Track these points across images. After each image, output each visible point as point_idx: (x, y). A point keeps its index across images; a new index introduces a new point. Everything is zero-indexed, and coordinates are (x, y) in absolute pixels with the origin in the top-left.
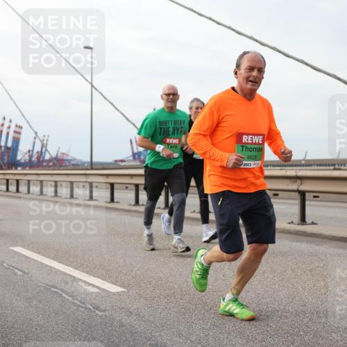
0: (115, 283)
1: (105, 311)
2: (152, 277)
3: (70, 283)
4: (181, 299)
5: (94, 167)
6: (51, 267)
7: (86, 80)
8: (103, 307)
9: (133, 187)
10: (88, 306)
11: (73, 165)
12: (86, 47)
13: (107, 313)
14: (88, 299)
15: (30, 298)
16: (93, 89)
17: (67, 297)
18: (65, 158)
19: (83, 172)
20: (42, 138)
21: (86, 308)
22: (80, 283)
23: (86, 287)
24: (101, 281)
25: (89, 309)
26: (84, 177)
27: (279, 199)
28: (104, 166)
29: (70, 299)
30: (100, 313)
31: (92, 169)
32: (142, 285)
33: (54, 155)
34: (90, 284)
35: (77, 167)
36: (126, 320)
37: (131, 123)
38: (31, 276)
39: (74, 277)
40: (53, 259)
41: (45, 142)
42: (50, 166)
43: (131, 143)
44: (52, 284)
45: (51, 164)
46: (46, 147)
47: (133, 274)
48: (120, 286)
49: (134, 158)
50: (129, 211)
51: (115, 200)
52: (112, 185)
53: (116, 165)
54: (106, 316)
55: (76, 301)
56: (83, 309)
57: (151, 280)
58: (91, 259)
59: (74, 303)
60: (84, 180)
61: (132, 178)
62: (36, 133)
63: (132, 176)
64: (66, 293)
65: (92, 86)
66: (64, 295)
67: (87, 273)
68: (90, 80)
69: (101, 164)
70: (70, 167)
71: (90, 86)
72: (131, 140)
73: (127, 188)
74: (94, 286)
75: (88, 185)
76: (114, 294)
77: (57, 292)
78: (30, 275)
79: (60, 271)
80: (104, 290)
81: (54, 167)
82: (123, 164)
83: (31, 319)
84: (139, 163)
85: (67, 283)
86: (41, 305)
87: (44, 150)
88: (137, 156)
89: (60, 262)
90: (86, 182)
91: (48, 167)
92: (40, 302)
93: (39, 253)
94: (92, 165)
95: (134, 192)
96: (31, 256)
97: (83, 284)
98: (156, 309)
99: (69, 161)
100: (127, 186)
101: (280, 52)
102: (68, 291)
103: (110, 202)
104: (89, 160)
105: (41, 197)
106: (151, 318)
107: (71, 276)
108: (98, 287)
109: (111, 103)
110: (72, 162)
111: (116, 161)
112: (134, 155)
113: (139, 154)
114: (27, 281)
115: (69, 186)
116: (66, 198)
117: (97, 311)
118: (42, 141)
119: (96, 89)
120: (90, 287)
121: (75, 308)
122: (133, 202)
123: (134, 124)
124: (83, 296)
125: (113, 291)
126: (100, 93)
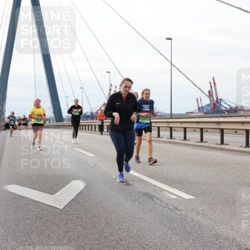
0: (188, 193)
1: (181, 211)
2: (213, 190)
3: (159, 192)
4: (233, 205)
5: (173, 117)
6: (146, 181)
7: (168, 60)
8: (180, 208)
9: (199, 130)
10: (171, 207)
11: (159, 116)
12: (167, 39)
13: (183, 212)
14: (170, 202)
15: (133, 201)
16: (172, 66)
17: (157, 201)
19: (166, 120)
21: (169, 208)
22: (165, 192)
23: (169, 195)
24: (178, 191)
25: (171, 209)
26: (166, 124)
28: (179, 116)
29: (159, 202)
30: (178, 212)
31: (171, 118)
32: (206, 195)
34: (171, 193)
35: (162, 117)
36: (196, 217)
37: (197, 87)
38: (135, 187)
39: (161, 188)
43: (197, 101)
47: (200, 187)
48: (191, 195)
49: (199, 111)
50: (196, 146)
51: (187, 139)
52: (185, 129)
53: (188, 115)
54: (182, 214)
56: (167, 209)
58: (172, 177)
59: (161, 205)
60: (167, 126)
63: (198, 123)
65: (172, 64)
66: (155, 199)
67: (169, 186)
68: (170, 61)
69: (177, 115)
71: (170, 64)
72: (197, 99)
73: (195, 130)
74: (174, 194)
75: (169, 129)
76: (187, 200)
78: (133, 186)
79: (152, 184)
80: (181, 197)
82: (192, 115)
83: (135, 214)
84: (202, 114)
85: (157, 192)
88: (201, 110)
92: (140, 203)
93: (138, 172)
94: (172, 116)
95: (199, 133)
96: (133, 174)
97: (167, 193)
98: (216, 211)
100: (195, 129)
102: (158, 197)
103: (183, 140)
104: (170, 113)
106: (213, 217)
107: (159, 187)
108: (177, 195)
110: (159, 114)
111: (187, 113)
112: (199, 108)
113: (203, 108)
114: (132, 190)
115: (157, 129)
116: (155, 137)
117: (176, 211)
119: (174, 66)
120: (171, 195)
121: (162, 208)
122: (199, 140)
123: (199, 88)
124: (167, 201)
125: (187, 198)
126: (177, 68)
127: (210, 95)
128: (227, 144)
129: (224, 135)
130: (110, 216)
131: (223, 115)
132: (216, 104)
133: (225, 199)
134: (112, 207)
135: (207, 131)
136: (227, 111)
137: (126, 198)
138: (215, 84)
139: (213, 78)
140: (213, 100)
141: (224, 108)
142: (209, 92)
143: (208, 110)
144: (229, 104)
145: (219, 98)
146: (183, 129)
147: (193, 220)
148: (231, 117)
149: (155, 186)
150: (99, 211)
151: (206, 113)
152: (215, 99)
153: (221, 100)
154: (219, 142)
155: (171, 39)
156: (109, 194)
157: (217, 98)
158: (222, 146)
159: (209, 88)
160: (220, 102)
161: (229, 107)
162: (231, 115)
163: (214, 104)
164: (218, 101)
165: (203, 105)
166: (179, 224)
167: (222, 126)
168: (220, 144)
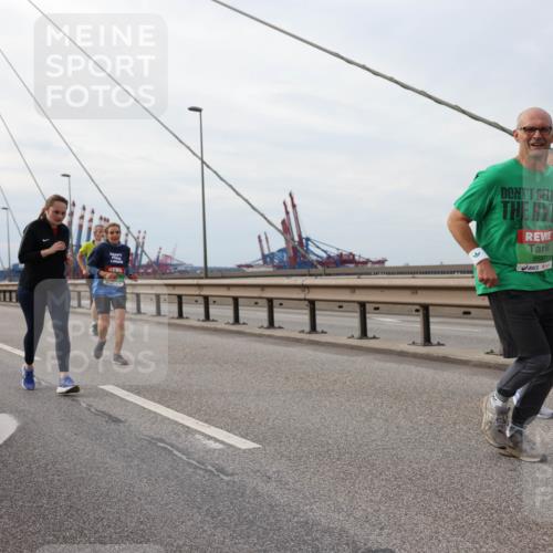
0: (245, 436)
1: (232, 475)
2: (296, 428)
3: (183, 436)
4: (338, 459)
5: (209, 275)
6: (155, 413)
7: (194, 154)
8: (230, 469)
9: (265, 302)
10: (209, 467)
11: (179, 272)
12: (192, 109)
13: (236, 478)
14: (209, 457)
15: (128, 456)
16: (205, 167)
17: (179, 455)
18: (169, 262)
19: (195, 282)
20: (136, 236)
21: (206, 471)
22: (197, 436)
23: (206, 442)
24: (225, 432)
25: (212, 472)
26: (196, 288)
27: (473, 318)
28: (224, 273)
29: (184, 457)
30: (225, 478)
31: (207, 277)
32: (284, 439)
33: (153, 258)
34: (210, 438)
35: (186, 275)
36: (263, 488)
38: (130, 425)
39: (188, 427)
40: (159, 402)
41: (141, 240)
42: (148, 274)
43: (260, 241)
44: (158, 436)
45: (150, 271)
46: (142, 247)
47: (270, 423)
48: (252, 440)
49: (265, 262)
50: (260, 336)
51: (241, 321)
52: (236, 300)
53: (240, 271)
54: (235, 483)
55: (191, 461)
56: (201, 472)
57: (295, 432)
58: (210, 402)
59: (189, 463)
60: (197, 293)
61: (263, 290)
62: (128, 228)
63: (263, 287)
64: (178, 449)
65: (203, 162)
66: (176, 452)
67: (206, 422)
68: (200, 155)
69: (219, 270)
70: (177, 275)
71: (200, 162)
72: (259, 237)
73: (256, 303)
74: (216, 440)
75: (201, 300)
76: (244, 451)
77: (166, 448)
78: (127, 424)
80: (230, 446)
81: (154, 275)
82: (250, 270)
83: (131, 485)
84: (271, 269)
85: (179, 436)
86: (145, 467)
87: (139, 252)
88: (268, 260)
89: (168, 407)
90: (200, 295)
91: (147, 275)
92: (143, 460)
94: (207, 272)
95: (266, 309)
96: (128, 398)
97: (201, 437)
99: (175, 266)
100: (256, 300)
101: (464, 112)
102: (181, 446)
103: (233, 324)
104: (202, 265)
105: (139, 317)
106: (298, 486)
107: (183, 426)
108: (222, 442)
109: (231, 186)
110: (179, 268)
111: (240, 266)
112: (264, 257)
113: (272, 255)
114: (124, 432)
117: (222, 476)
118: (136, 239)
119: (208, 166)
120: (211, 442)
121: (191, 470)
122: (266, 324)
123: (262, 215)
124: (202, 454)
125: (244, 447)
126: (215, 172)
127: (286, 229)
128: (323, 332)
129: (317, 312)
130: (78, 492)
131: (313, 271)
132: (299, 248)
133: (323, 447)
134: (81, 472)
135: (281, 304)
136: (322, 263)
137: (113, 451)
138: (294, 206)
139: (290, 195)
140: (293, 239)
141: (314, 258)
142: (283, 222)
143: (281, 261)
144: (325, 248)
145: (304, 236)
146: (231, 301)
147: (257, 495)
148: (330, 275)
149: (176, 423)
150: (52, 481)
151: (279, 267)
152: (296, 238)
153: (308, 239)
154: (307, 328)
155: (199, 110)
156: (75, 445)
157: (300, 236)
158: (314, 337)
159: (284, 216)
160: (307, 245)
161: (324, 255)
162: (328, 271)
163: (294, 249)
164: (303, 242)
165: (272, 251)
166: (227, 503)
167: (312, 295)
168: (310, 333)
